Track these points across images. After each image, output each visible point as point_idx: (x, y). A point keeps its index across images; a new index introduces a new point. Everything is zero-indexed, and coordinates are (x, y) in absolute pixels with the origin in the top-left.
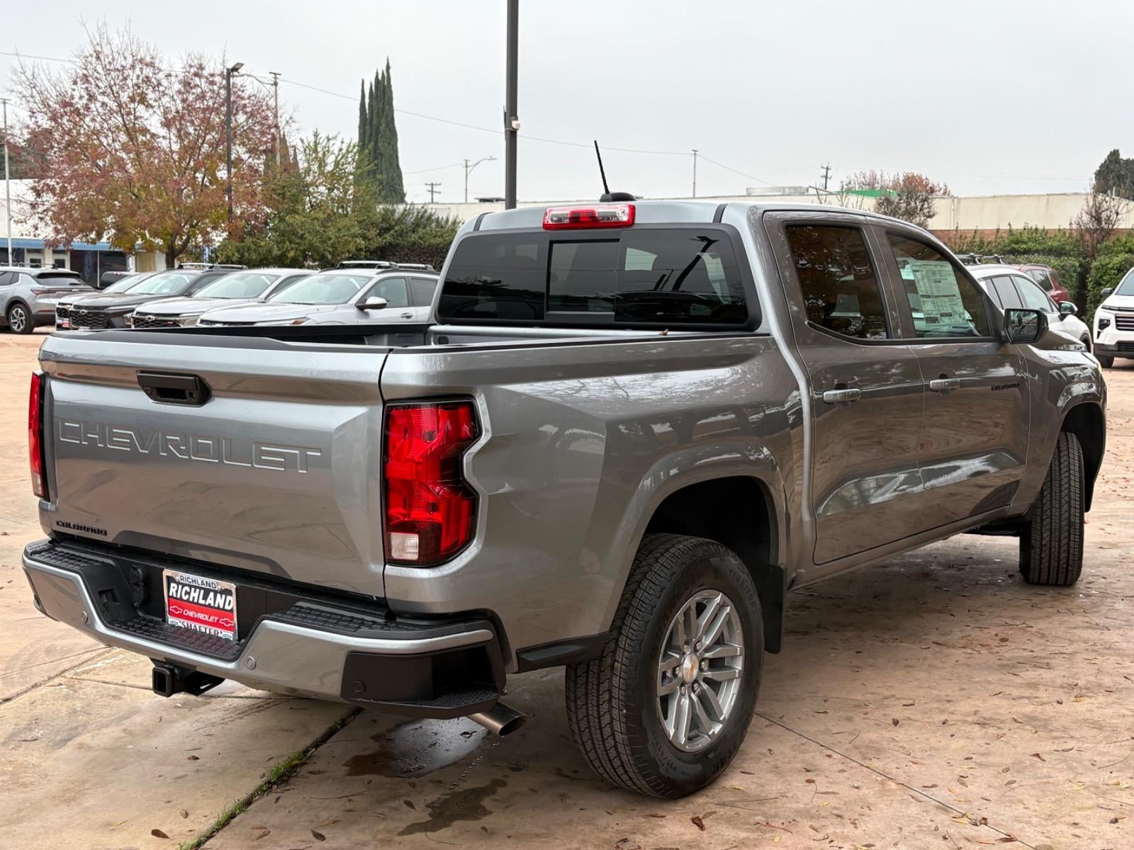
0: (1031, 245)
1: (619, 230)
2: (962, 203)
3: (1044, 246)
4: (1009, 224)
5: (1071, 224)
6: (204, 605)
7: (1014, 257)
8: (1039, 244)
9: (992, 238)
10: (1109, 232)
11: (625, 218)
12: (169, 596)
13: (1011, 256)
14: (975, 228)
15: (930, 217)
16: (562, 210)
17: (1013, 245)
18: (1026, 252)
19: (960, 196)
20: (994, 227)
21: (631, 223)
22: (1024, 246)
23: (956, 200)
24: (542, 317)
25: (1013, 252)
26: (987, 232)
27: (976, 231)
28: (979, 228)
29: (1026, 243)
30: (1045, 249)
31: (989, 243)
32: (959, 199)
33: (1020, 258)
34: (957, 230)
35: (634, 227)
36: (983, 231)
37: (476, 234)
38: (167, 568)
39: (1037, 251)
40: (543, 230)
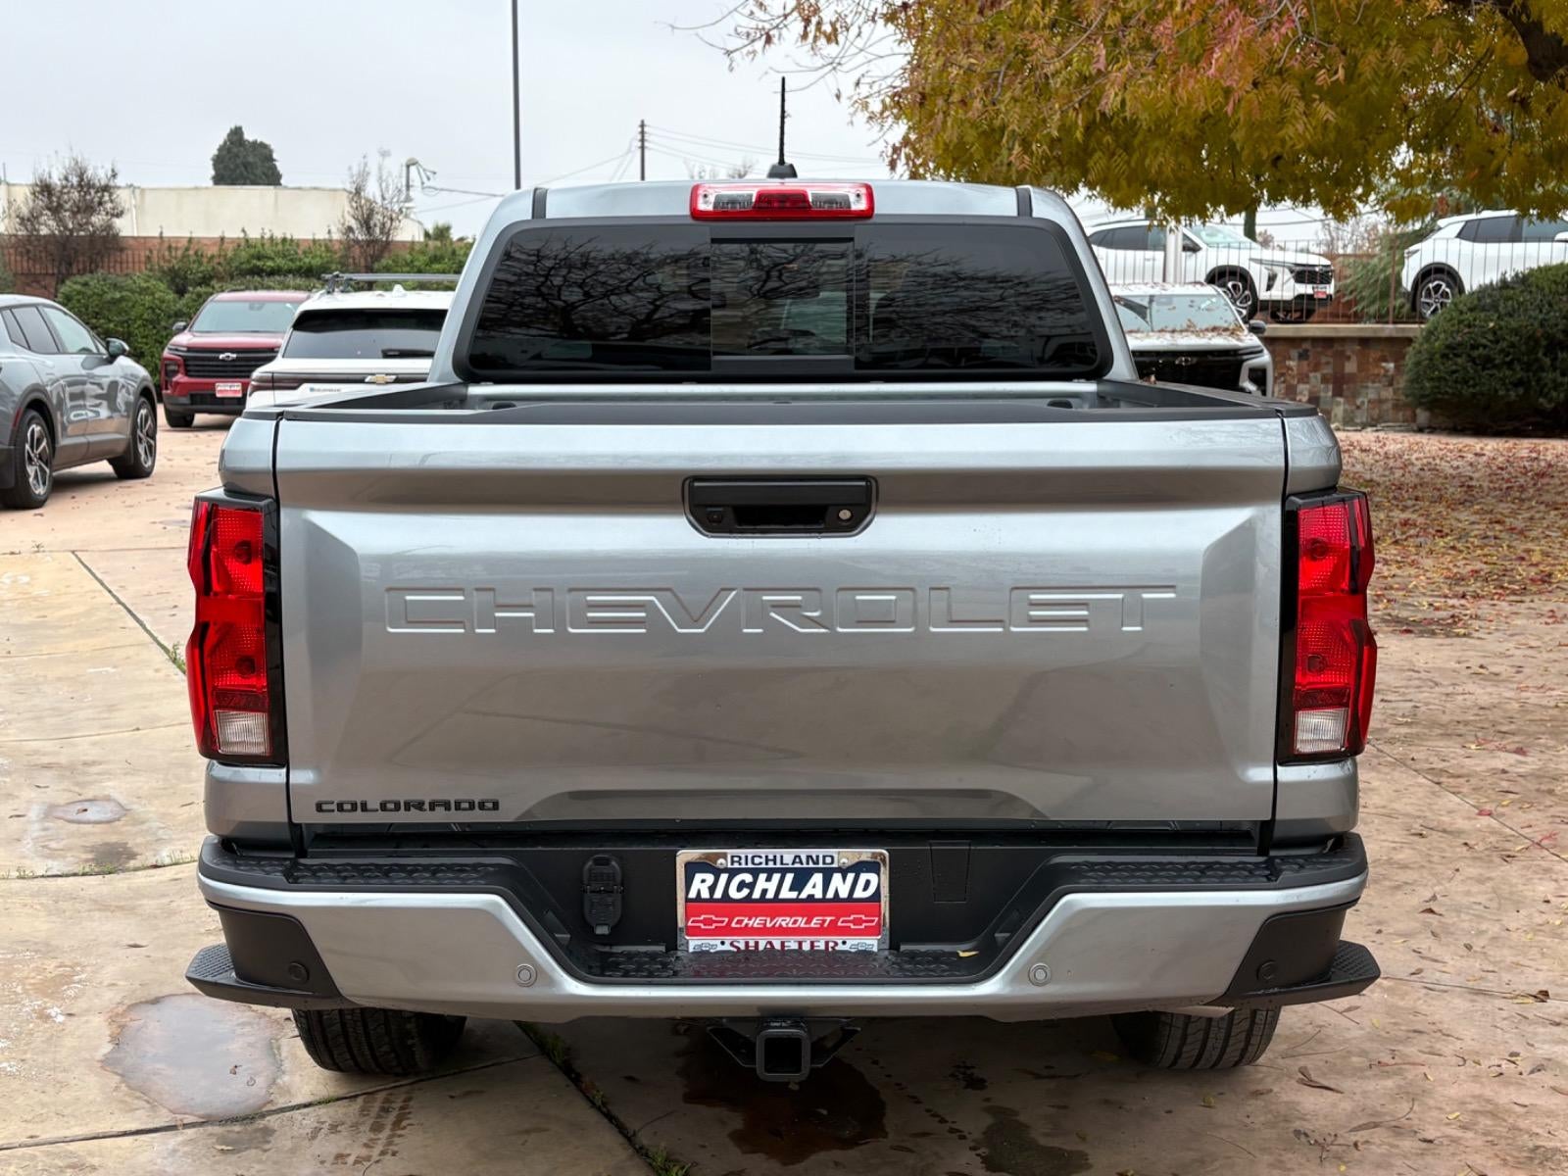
0: (280, 262)
1: (852, 223)
2: (149, 196)
3: (298, 263)
4: (243, 231)
5: (329, 232)
6: (797, 900)
7: (259, 279)
8: (291, 260)
9: (214, 250)
10: (387, 245)
11: (861, 205)
12: (688, 900)
13: (257, 278)
14: (188, 235)
15: (119, 215)
16: (730, 188)
17: (255, 261)
18: (272, 273)
19: (143, 186)
20: (217, 234)
21: (868, 214)
22: (270, 263)
23: (137, 192)
24: (708, 367)
25: (257, 272)
26: (205, 242)
27: (190, 240)
28: (194, 235)
29: (272, 259)
30: (301, 268)
31: (212, 257)
32: (143, 191)
33: (267, 281)
34: (161, 237)
35: (874, 220)
36: (199, 240)
37: (539, 224)
38: (683, 847)
39: (290, 271)
40: (690, 221)
